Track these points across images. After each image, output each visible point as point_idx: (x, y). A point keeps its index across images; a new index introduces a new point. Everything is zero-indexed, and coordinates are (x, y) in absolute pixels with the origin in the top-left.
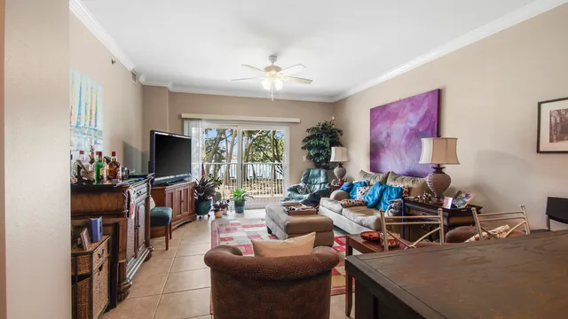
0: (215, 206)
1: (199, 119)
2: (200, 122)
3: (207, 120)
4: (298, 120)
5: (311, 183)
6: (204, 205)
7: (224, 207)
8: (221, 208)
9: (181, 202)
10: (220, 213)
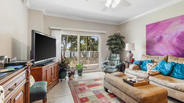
0: (69, 73)
1: (59, 30)
2: (60, 31)
3: (64, 30)
4: (105, 32)
5: (112, 60)
6: (63, 73)
7: (73, 73)
8: (71, 74)
9: (52, 74)
10: (72, 77)
